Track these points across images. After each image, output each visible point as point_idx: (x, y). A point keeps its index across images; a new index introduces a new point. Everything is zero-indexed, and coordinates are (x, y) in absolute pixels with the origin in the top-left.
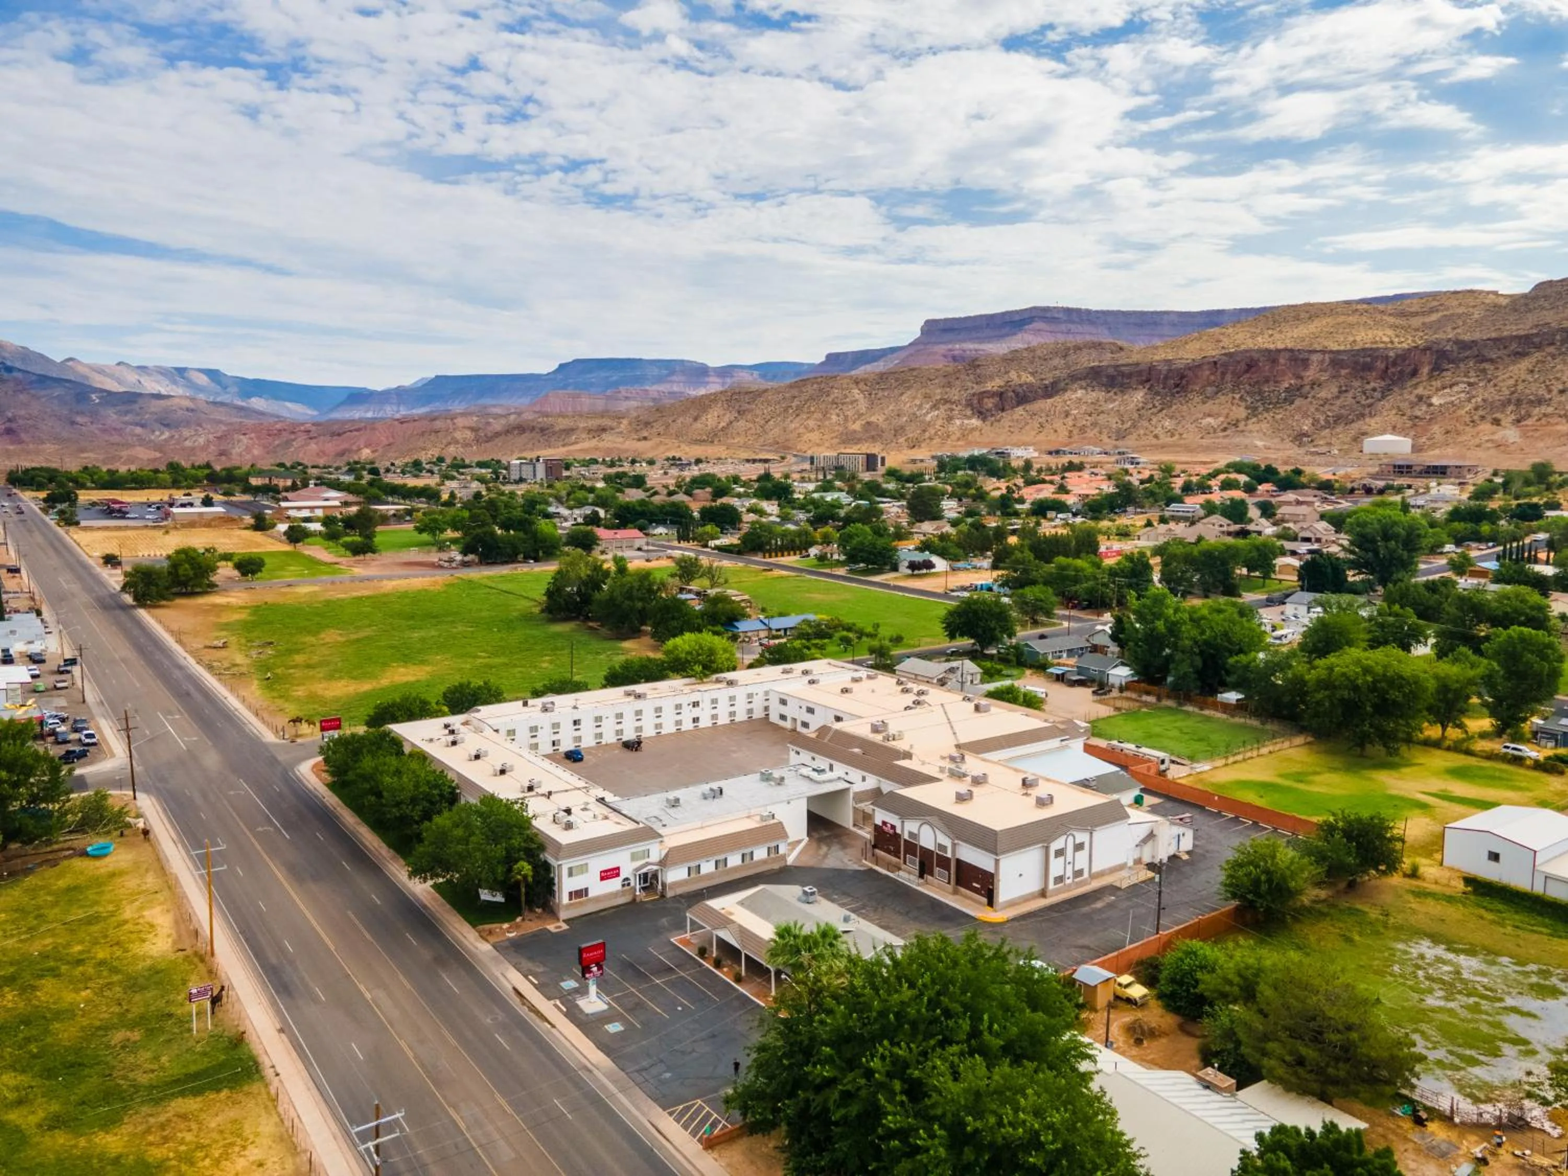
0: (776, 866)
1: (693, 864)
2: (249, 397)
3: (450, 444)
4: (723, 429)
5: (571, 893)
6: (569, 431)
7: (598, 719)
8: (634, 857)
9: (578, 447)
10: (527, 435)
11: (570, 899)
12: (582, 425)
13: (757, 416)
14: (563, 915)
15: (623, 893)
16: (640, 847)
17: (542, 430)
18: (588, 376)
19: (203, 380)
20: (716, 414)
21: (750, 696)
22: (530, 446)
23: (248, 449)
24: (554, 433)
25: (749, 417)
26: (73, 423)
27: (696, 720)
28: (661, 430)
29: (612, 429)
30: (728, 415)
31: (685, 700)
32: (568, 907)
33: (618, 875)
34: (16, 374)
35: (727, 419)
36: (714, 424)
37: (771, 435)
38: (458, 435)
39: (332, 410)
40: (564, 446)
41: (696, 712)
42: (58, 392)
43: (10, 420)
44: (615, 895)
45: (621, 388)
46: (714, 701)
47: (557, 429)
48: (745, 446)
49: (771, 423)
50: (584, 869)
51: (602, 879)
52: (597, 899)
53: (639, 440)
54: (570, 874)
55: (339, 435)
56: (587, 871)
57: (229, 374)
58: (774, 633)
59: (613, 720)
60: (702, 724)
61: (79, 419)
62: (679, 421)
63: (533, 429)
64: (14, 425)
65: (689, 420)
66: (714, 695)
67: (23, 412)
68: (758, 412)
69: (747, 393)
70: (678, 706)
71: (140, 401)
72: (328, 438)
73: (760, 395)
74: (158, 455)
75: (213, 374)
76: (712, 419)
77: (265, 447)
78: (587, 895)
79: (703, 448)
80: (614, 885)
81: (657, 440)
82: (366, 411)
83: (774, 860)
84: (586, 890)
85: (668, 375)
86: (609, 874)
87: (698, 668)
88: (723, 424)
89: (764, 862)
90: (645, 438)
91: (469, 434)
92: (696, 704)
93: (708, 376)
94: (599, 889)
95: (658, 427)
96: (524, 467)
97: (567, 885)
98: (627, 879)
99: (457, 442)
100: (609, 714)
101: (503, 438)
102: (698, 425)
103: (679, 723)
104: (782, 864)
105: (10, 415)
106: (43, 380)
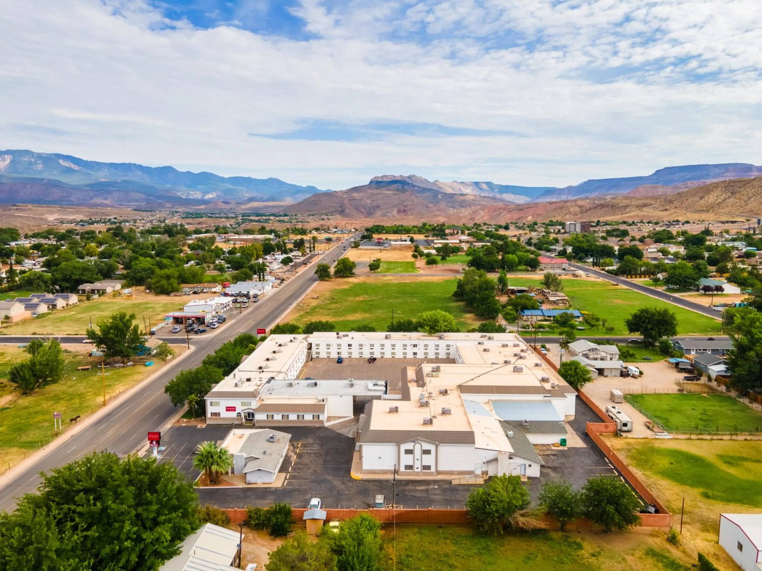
0: (318, 425)
1: (270, 414)
2: (502, 193)
3: (567, 214)
4: (718, 204)
5: (212, 413)
6: (626, 207)
7: (361, 345)
8: (243, 404)
9: (628, 215)
10: (605, 209)
11: (212, 416)
12: (634, 203)
13: (743, 195)
14: (208, 422)
15: (237, 419)
16: (246, 400)
17: (612, 206)
18: (672, 176)
19: (485, 186)
20: (716, 195)
21: (448, 346)
22: (604, 215)
23: (483, 217)
24: (618, 208)
25: (738, 195)
26: (427, 207)
27: (415, 354)
28: (678, 205)
29: (651, 205)
30: (724, 195)
31: (409, 343)
32: (210, 419)
33: (235, 410)
34: (416, 188)
35: (723, 198)
36: (714, 201)
37: (749, 207)
38: (572, 210)
39: (536, 199)
40: (621, 214)
41: (415, 350)
42: (428, 194)
43: (405, 206)
44: (233, 419)
45: (688, 182)
46: (426, 346)
47: (620, 206)
48: (729, 213)
49: (753, 199)
50: (218, 404)
51: (227, 410)
52: (224, 419)
53: (662, 211)
54: (211, 405)
55: (522, 210)
56: (219, 405)
57: (496, 183)
58: (546, 318)
59: (368, 347)
60: (418, 356)
61: (430, 205)
62: (690, 200)
63: (607, 206)
64: (406, 208)
65: (697, 199)
66: (426, 342)
67: (410, 203)
68: (745, 193)
69: (740, 182)
70: (405, 346)
71: (456, 197)
72: (517, 212)
73: (749, 183)
74: (447, 220)
75: (489, 184)
76: (711, 198)
77: (490, 216)
78: (219, 416)
79: (700, 215)
80: (233, 415)
81: (673, 211)
82: (552, 199)
83: (316, 422)
84: (219, 413)
85: (723, 173)
86: (229, 409)
87: (428, 328)
88: (719, 201)
89: (310, 422)
90: (666, 210)
91: (577, 209)
92: (415, 346)
93: (752, 172)
94: (225, 414)
95: (676, 203)
96: (571, 226)
97: (210, 410)
98: (239, 413)
99: (571, 213)
100: (367, 344)
101: (593, 211)
102: (703, 201)
103: (405, 354)
104: (321, 425)
105: (405, 204)
106: (424, 190)
